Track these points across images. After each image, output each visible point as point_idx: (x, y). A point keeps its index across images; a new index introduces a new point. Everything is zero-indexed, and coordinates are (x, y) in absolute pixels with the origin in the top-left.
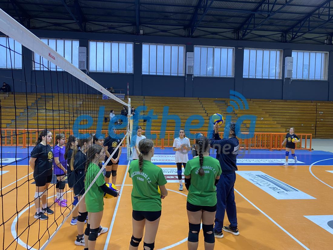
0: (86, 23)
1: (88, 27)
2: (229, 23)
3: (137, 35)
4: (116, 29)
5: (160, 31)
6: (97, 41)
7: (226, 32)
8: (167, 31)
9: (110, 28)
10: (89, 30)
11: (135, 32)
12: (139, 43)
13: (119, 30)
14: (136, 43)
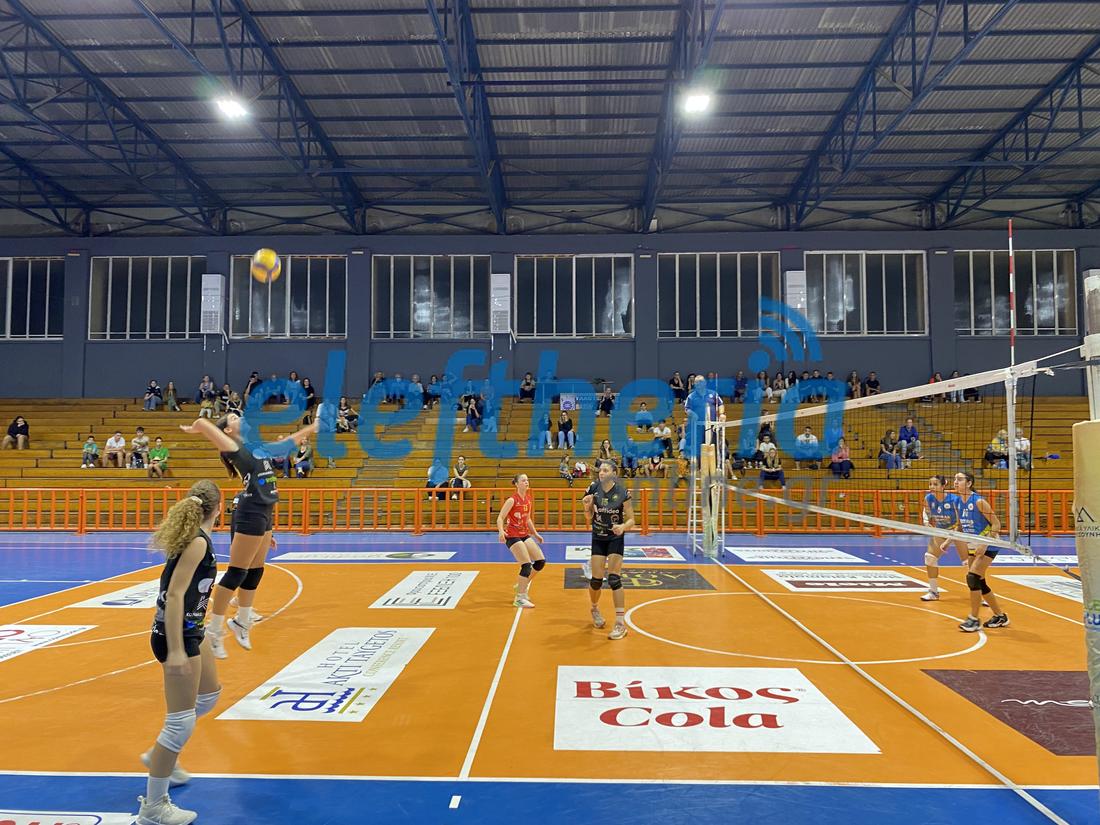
0: (508, 212)
1: (512, 219)
2: (906, 184)
3: (641, 233)
4: (584, 220)
5: (707, 218)
7: (896, 208)
8: (726, 218)
10: (512, 229)
11: (635, 225)
12: (650, 256)
13: (593, 224)
14: (642, 256)
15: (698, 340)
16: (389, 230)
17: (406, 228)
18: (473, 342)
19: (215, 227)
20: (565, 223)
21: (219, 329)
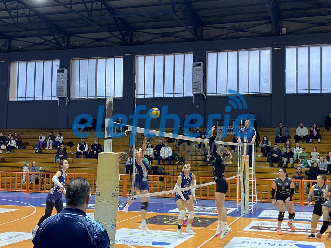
1: (206, 32)
3: (277, 36)
4: (246, 30)
5: (316, 25)
6: (217, 52)
8: (326, 25)
9: (237, 30)
10: (207, 37)
11: (274, 31)
12: (280, 48)
13: (250, 32)
14: (276, 49)
15: (309, 95)
17: (153, 41)
18: (184, 98)
19: (63, 45)
20: (235, 33)
21: (65, 95)
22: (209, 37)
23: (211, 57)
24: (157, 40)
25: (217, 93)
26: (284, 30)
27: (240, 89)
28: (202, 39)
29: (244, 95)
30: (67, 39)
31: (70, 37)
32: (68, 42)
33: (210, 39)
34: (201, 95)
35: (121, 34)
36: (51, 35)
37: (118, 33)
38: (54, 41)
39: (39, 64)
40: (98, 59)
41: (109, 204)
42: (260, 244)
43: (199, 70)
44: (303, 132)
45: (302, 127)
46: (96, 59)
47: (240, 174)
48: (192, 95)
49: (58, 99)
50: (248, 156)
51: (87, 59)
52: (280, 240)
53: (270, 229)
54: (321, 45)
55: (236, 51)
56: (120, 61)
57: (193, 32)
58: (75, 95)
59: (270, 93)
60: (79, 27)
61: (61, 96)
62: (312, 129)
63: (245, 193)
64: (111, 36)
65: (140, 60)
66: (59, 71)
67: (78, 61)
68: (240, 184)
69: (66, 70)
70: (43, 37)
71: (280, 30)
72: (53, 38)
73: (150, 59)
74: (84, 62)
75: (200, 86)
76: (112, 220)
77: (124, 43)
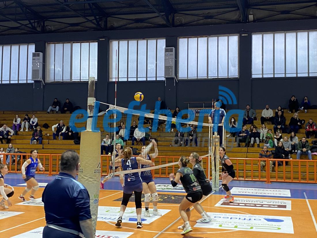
0: (175, 15)
1: (177, 19)
3: (243, 23)
4: (215, 17)
5: (280, 13)
6: (188, 38)
8: (290, 13)
9: (207, 17)
10: (178, 24)
11: (241, 19)
12: (247, 35)
13: (219, 19)
14: (243, 35)
15: (274, 79)
16: (118, 27)
17: (127, 26)
18: (156, 82)
19: (39, 29)
20: (205, 20)
21: (40, 78)
22: (180, 23)
23: (182, 42)
24: (130, 26)
25: (188, 77)
26: (251, 17)
27: (209, 73)
28: (173, 25)
29: (213, 79)
30: (42, 23)
31: (45, 22)
32: (44, 26)
33: (182, 25)
34: (173, 78)
35: (96, 19)
36: (26, 20)
37: (93, 18)
38: (30, 26)
39: (15, 48)
40: (73, 44)
41: (92, 180)
42: (231, 218)
43: (170, 55)
44: (268, 113)
45: (267, 109)
46: (71, 43)
47: (211, 153)
48: (164, 79)
49: (33, 82)
50: (219, 136)
51: (62, 43)
52: (250, 215)
53: (240, 204)
54: (285, 32)
55: (206, 37)
56: (94, 46)
57: (165, 18)
58: (50, 78)
59: (237, 77)
60: (54, 12)
61: (36, 79)
62: (277, 111)
63: (215, 171)
64: (86, 21)
65: (114, 44)
66: (34, 55)
67: (54, 44)
68: (211, 163)
69: (41, 54)
70: (18, 21)
71: (247, 18)
72: (29, 23)
73: (123, 44)
74: (59, 46)
75: (172, 70)
76: (94, 195)
77: (99, 28)
